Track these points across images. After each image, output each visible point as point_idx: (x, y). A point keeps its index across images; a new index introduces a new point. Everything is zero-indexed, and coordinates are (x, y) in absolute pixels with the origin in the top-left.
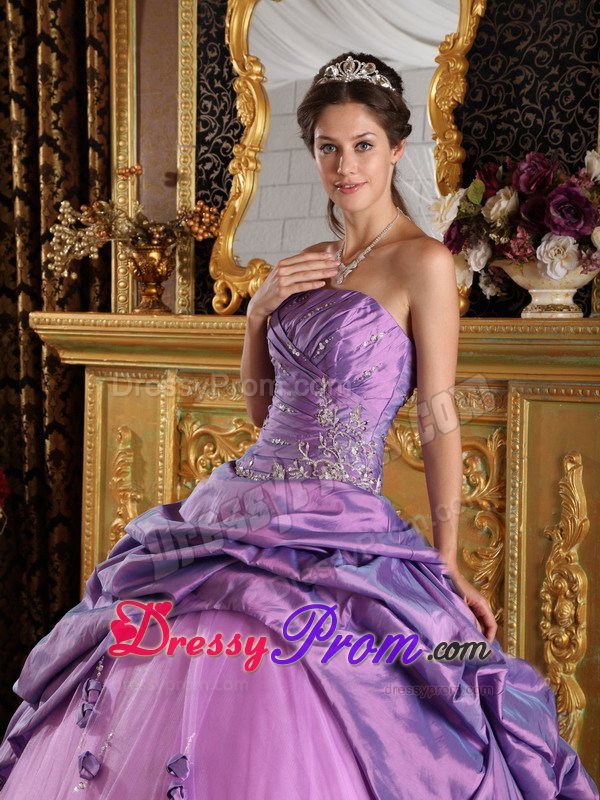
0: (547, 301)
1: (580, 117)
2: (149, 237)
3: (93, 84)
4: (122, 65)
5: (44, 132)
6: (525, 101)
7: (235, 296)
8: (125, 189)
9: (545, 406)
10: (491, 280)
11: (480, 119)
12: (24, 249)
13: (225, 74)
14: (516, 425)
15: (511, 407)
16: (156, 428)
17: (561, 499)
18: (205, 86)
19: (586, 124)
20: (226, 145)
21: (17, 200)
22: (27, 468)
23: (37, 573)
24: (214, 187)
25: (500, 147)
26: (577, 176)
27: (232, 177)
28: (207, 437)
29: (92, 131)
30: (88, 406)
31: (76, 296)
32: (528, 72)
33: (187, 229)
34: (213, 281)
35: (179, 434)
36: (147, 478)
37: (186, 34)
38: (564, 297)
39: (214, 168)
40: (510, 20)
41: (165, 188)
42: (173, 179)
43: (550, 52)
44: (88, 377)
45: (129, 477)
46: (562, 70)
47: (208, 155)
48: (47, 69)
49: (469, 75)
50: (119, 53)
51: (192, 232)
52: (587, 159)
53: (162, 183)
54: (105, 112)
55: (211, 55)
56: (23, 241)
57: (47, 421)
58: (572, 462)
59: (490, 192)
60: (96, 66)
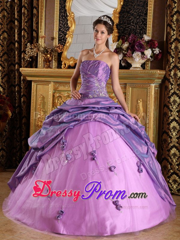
0: (135, 66)
1: (143, 27)
2: (47, 52)
3: (35, 17)
4: (42, 13)
5: (23, 27)
6: (132, 24)
7: (67, 65)
8: (42, 41)
9: (134, 89)
10: (124, 62)
11: (122, 27)
12: (17, 54)
13: (66, 15)
14: (128, 93)
15: (127, 89)
16: (48, 95)
17: (137, 109)
18: (61, 18)
19: (144, 29)
20: (65, 31)
21: (16, 43)
22: (17, 105)
23: (19, 130)
24: (63, 40)
25: (126, 33)
26: (142, 40)
27: (66, 38)
28: (60, 97)
29: (34, 28)
30: (32, 90)
31: (29, 65)
32: (132, 17)
33: (56, 50)
34: (62, 62)
35: (54, 96)
36: (46, 106)
37: (57, 6)
38: (139, 65)
39: (62, 36)
40: (128, 6)
41: (51, 41)
42: (53, 39)
43: (137, 13)
44: (33, 83)
45: (42, 106)
46: (139, 17)
47: (61, 33)
48: (24, 13)
49: (120, 18)
50: (41, 10)
51: (57, 51)
52: (144, 36)
53: (50, 40)
54: (37, 23)
55: (62, 11)
56: (17, 52)
57: (22, 94)
58: (140, 101)
59: (123, 43)
60: (36, 13)
